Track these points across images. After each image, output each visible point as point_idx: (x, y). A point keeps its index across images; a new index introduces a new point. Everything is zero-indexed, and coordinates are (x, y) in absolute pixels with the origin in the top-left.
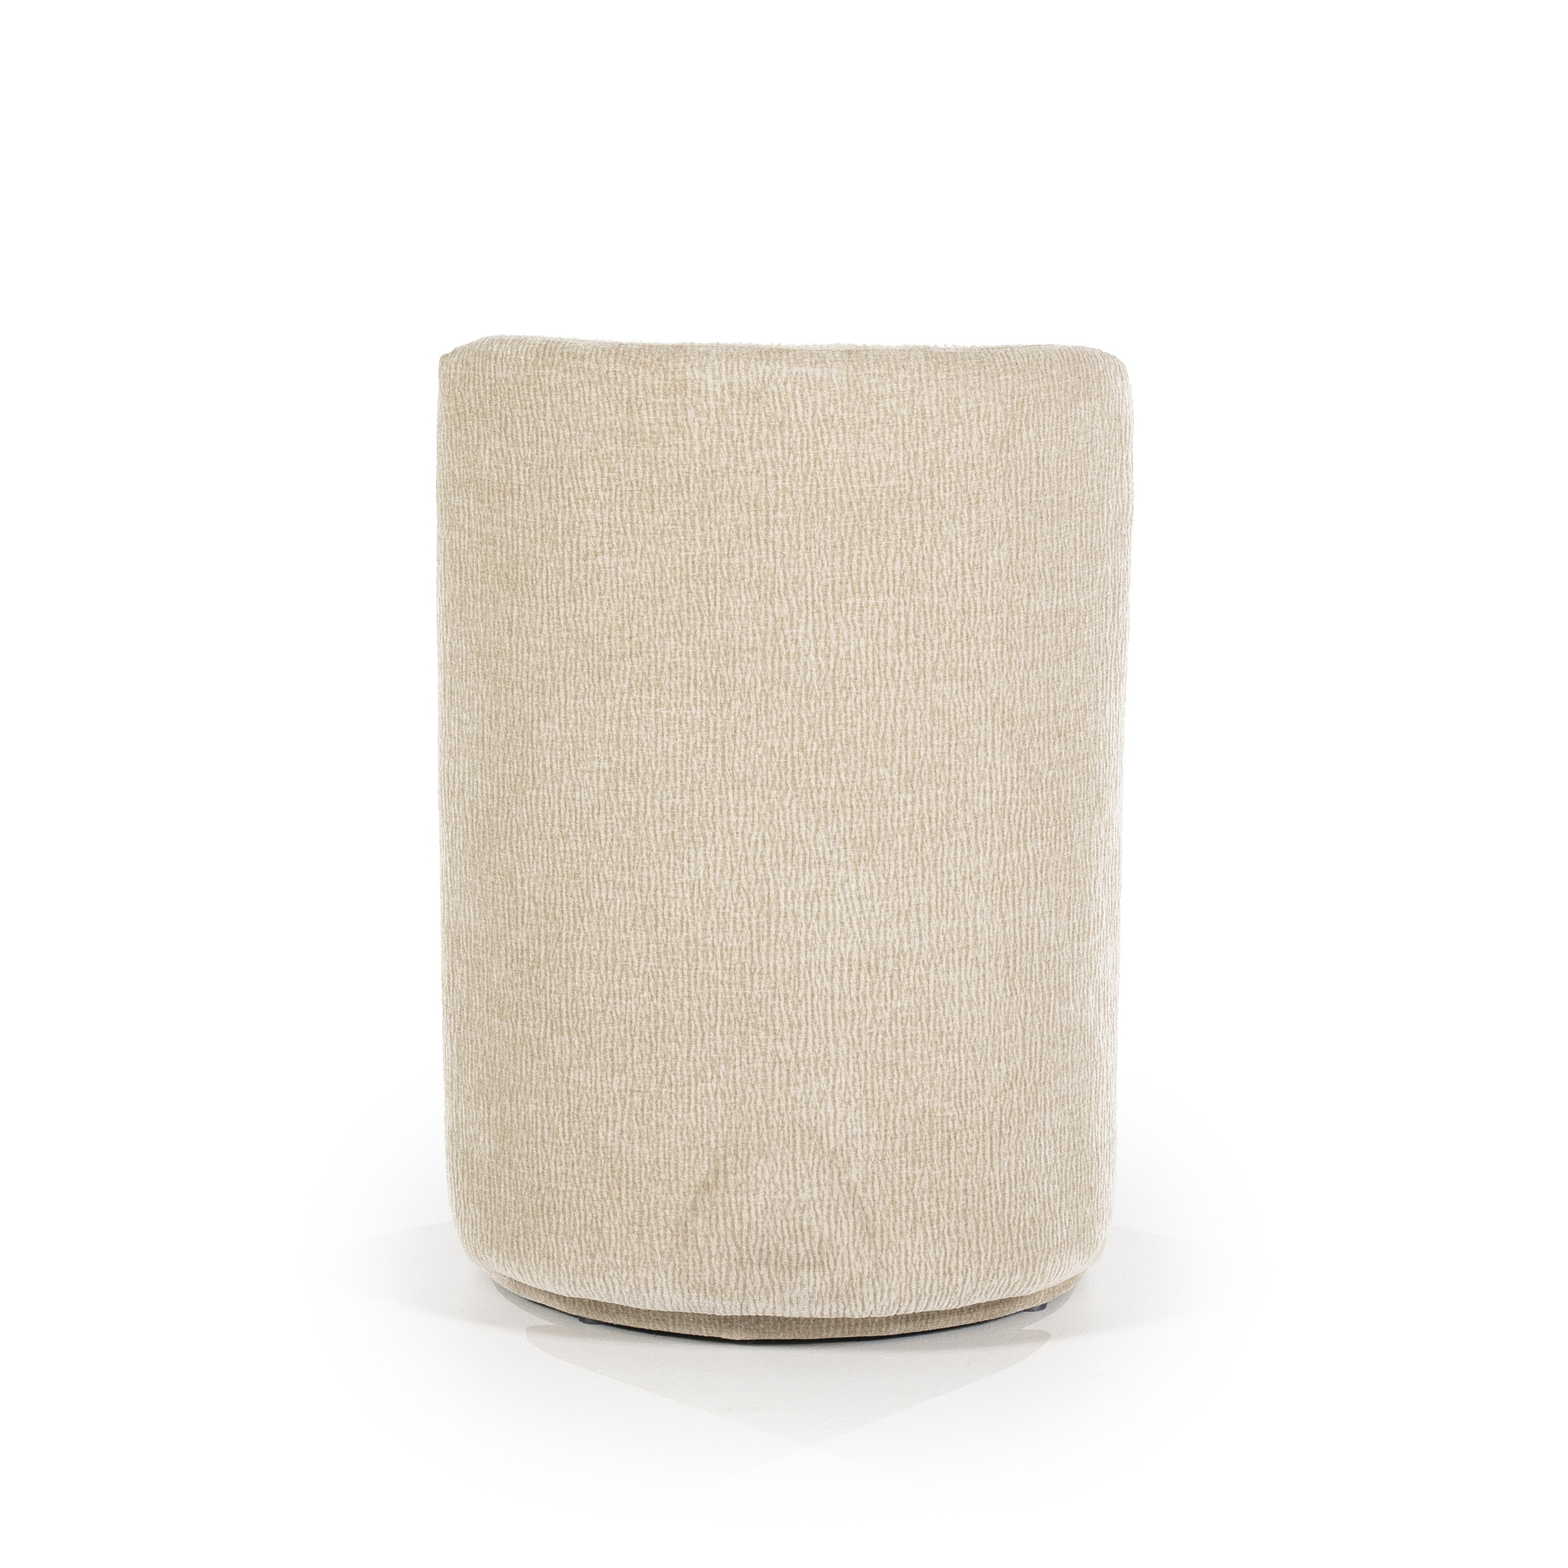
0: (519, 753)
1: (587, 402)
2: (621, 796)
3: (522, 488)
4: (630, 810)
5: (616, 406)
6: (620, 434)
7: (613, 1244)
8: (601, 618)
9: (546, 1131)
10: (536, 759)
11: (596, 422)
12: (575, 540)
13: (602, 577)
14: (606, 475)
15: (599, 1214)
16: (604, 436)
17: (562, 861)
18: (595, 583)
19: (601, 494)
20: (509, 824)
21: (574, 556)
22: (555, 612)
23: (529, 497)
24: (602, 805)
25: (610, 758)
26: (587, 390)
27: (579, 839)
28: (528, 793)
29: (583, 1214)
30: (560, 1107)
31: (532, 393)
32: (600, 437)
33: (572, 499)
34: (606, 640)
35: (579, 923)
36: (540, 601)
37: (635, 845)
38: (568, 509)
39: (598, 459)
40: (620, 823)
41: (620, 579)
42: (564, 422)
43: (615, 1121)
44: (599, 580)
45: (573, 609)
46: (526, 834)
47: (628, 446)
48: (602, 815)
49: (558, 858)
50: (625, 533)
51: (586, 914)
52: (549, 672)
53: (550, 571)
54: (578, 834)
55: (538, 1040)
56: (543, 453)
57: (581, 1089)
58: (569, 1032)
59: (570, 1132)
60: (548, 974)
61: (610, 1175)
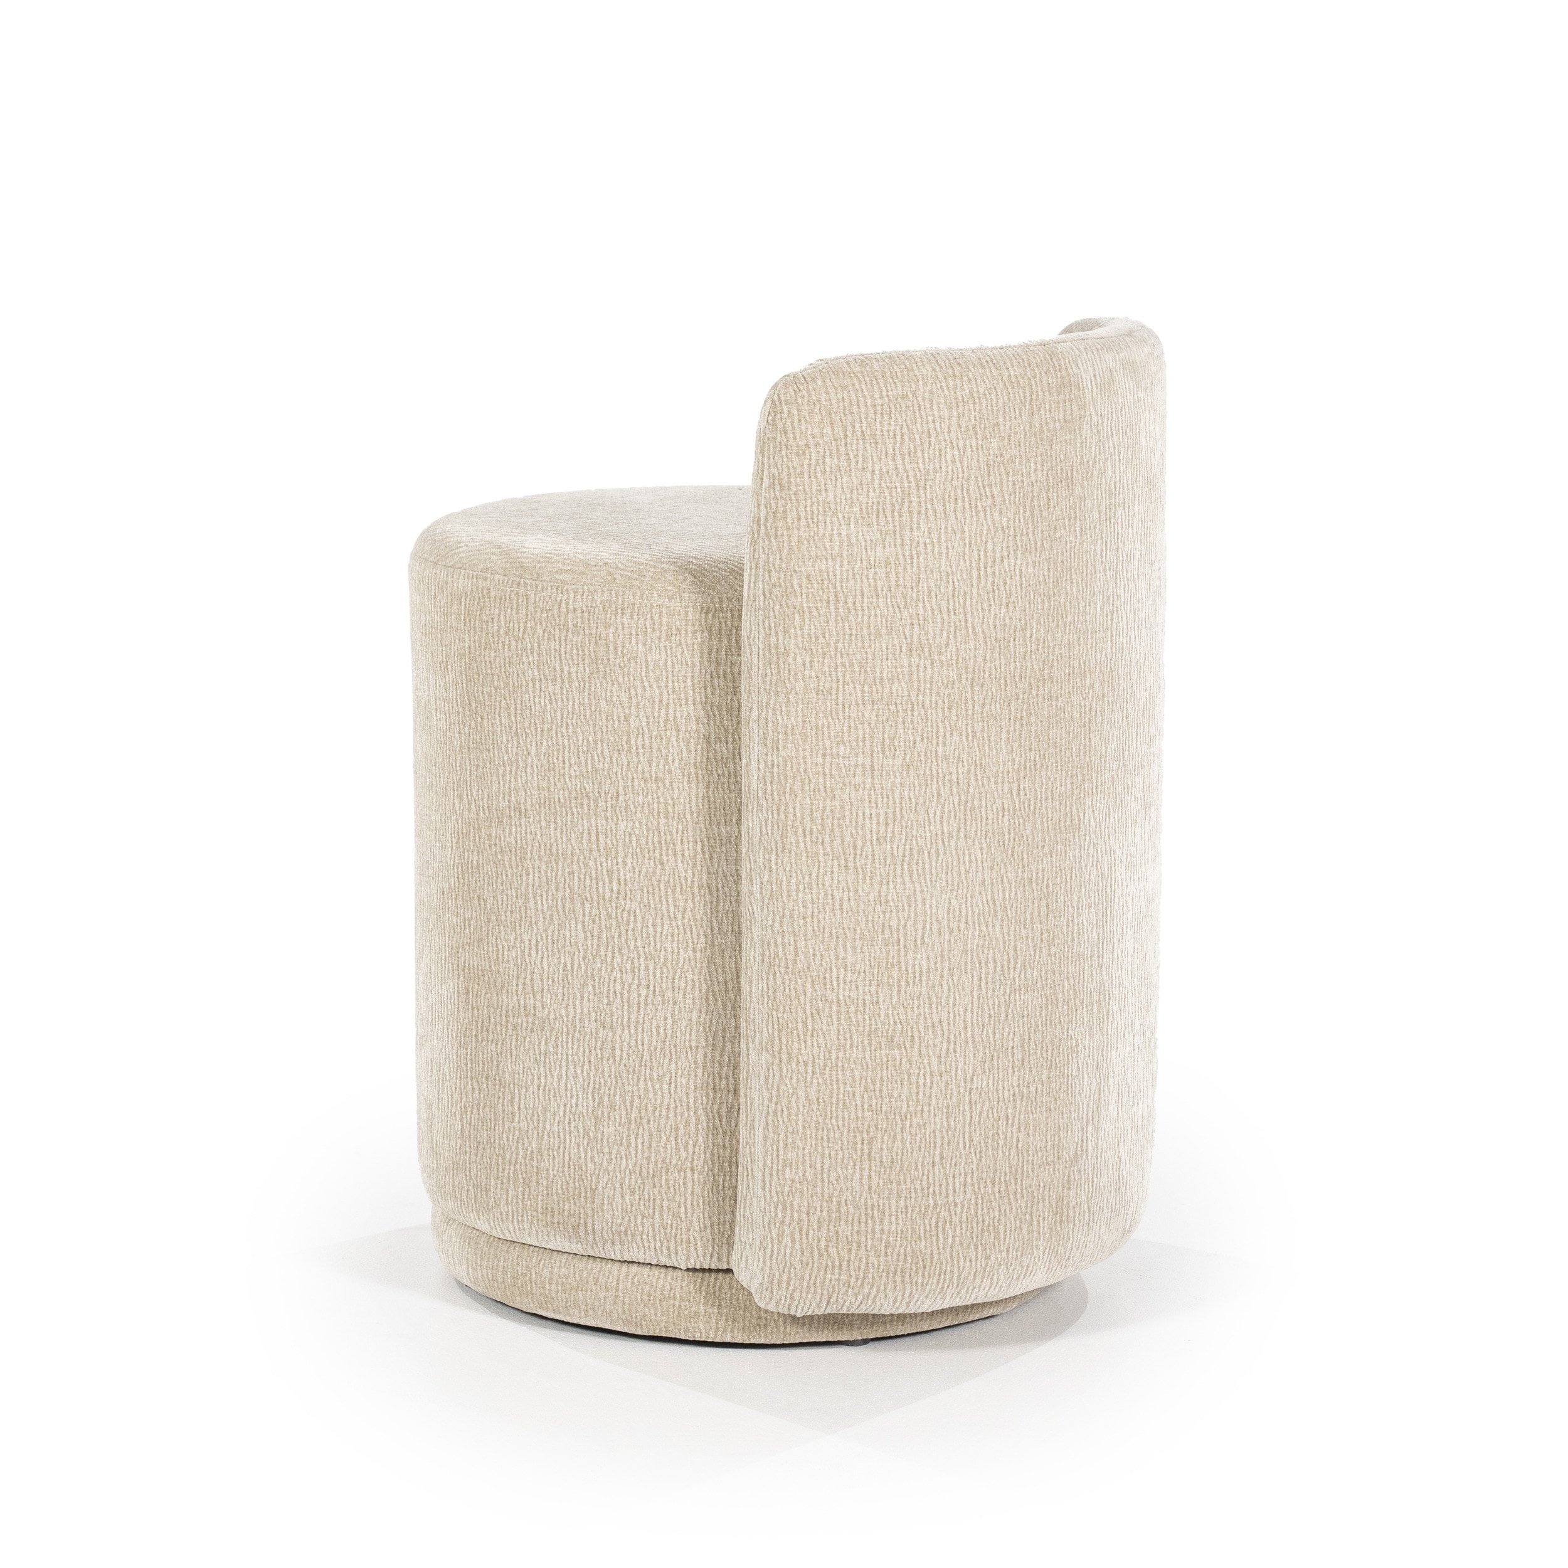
0: (922, 772)
1: (995, 408)
2: (1022, 795)
3: (923, 504)
4: (1029, 806)
5: (1020, 410)
6: (1022, 436)
7: (1007, 1240)
8: (1007, 621)
9: (946, 1147)
10: (941, 775)
11: (1002, 428)
12: (982, 548)
13: (1008, 581)
14: (1011, 478)
15: (997, 1214)
16: (1009, 439)
17: (967, 872)
18: (1001, 587)
19: (1006, 497)
20: (908, 847)
21: (982, 564)
22: (963, 623)
23: (930, 512)
24: (1006, 807)
25: (1013, 759)
26: (994, 397)
27: (984, 845)
28: (931, 811)
29: (980, 1219)
30: (961, 1118)
31: (935, 407)
32: (1006, 442)
33: (980, 508)
34: (1011, 644)
35: (984, 928)
36: (945, 616)
37: (1033, 839)
38: (975, 518)
39: (1004, 464)
40: (1021, 821)
41: (1024, 579)
42: (971, 432)
43: (1013, 1118)
44: (1005, 584)
45: (981, 617)
46: (929, 853)
47: (1030, 448)
48: (1006, 818)
49: (962, 869)
50: (1028, 535)
51: (990, 920)
52: (956, 686)
53: (956, 583)
54: (983, 841)
55: (939, 1057)
56: (947, 467)
57: (983, 1094)
58: (973, 1042)
59: (971, 1140)
60: (952, 989)
61: (1008, 1171)
